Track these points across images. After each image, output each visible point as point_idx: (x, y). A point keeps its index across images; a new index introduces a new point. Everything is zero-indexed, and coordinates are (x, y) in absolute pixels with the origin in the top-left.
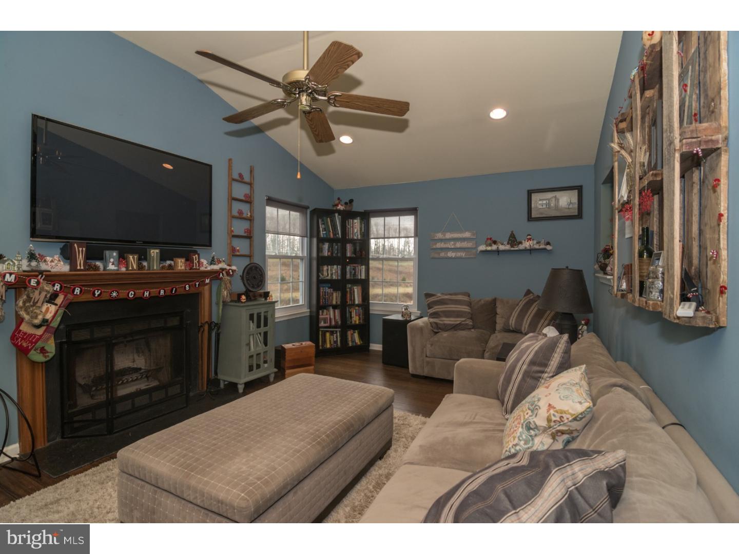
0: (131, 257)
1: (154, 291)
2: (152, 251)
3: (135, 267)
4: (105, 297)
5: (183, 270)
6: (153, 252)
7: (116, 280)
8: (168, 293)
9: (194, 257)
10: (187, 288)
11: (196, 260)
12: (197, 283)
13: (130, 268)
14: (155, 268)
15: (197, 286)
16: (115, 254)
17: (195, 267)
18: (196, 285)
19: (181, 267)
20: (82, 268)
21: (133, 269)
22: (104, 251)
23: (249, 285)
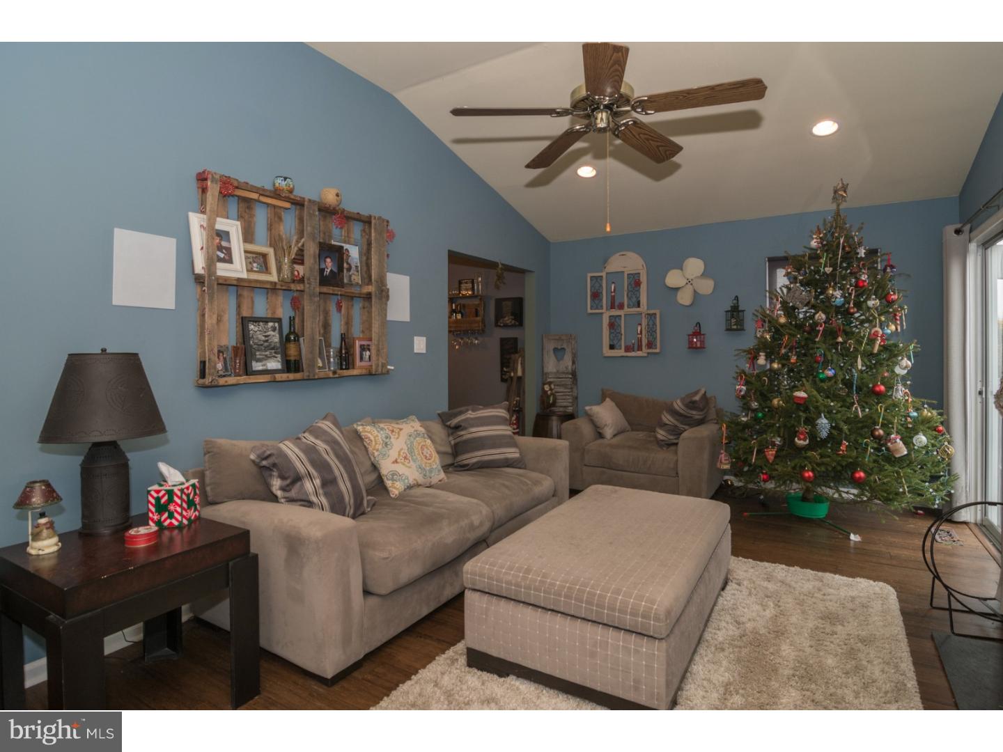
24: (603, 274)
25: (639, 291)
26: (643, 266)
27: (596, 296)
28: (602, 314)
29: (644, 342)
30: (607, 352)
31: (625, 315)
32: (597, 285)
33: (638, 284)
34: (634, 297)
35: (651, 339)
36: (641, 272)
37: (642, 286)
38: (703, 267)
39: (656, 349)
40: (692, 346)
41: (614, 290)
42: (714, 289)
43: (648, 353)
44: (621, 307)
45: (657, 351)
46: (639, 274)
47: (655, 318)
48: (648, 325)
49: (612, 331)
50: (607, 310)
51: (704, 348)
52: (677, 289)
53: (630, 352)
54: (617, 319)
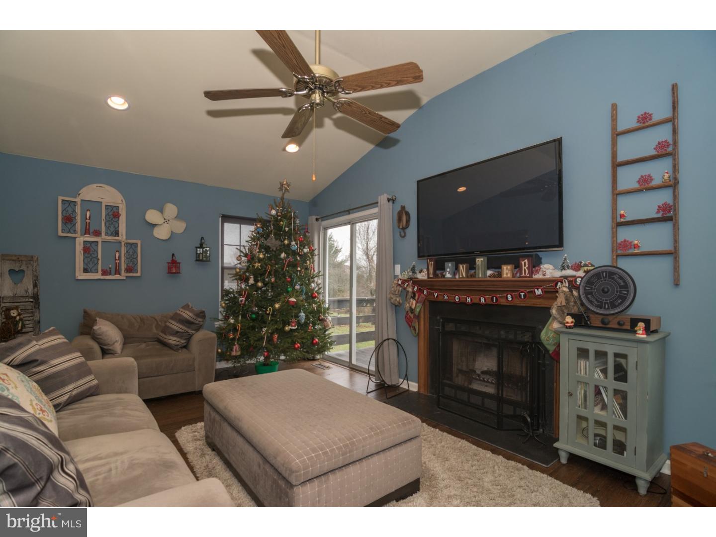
0: (461, 266)
1: (476, 299)
2: (477, 260)
3: (464, 275)
4: (440, 299)
5: (509, 278)
6: (479, 261)
7: (454, 287)
8: (489, 301)
9: (523, 263)
10: (510, 299)
11: (525, 265)
12: (522, 294)
13: (461, 276)
14: (480, 276)
15: (523, 297)
16: (450, 265)
17: (523, 275)
18: (520, 296)
19: (507, 274)
20: (432, 276)
21: (463, 277)
22: (446, 263)
23: (591, 302)
24: (78, 200)
25: (118, 221)
26: (122, 201)
27: (69, 220)
28: (75, 238)
29: (123, 266)
30: (81, 275)
31: (102, 242)
32: (70, 210)
33: (116, 215)
34: (112, 226)
35: (131, 265)
36: (121, 206)
37: (120, 218)
38: (177, 213)
39: (137, 273)
40: (170, 272)
41: (90, 217)
42: (185, 229)
43: (127, 277)
44: (97, 233)
45: (138, 274)
46: (118, 207)
47: (137, 247)
48: (127, 252)
49: (86, 255)
50: (81, 235)
51: (179, 273)
52: (154, 225)
53: (107, 275)
54: (93, 245)
